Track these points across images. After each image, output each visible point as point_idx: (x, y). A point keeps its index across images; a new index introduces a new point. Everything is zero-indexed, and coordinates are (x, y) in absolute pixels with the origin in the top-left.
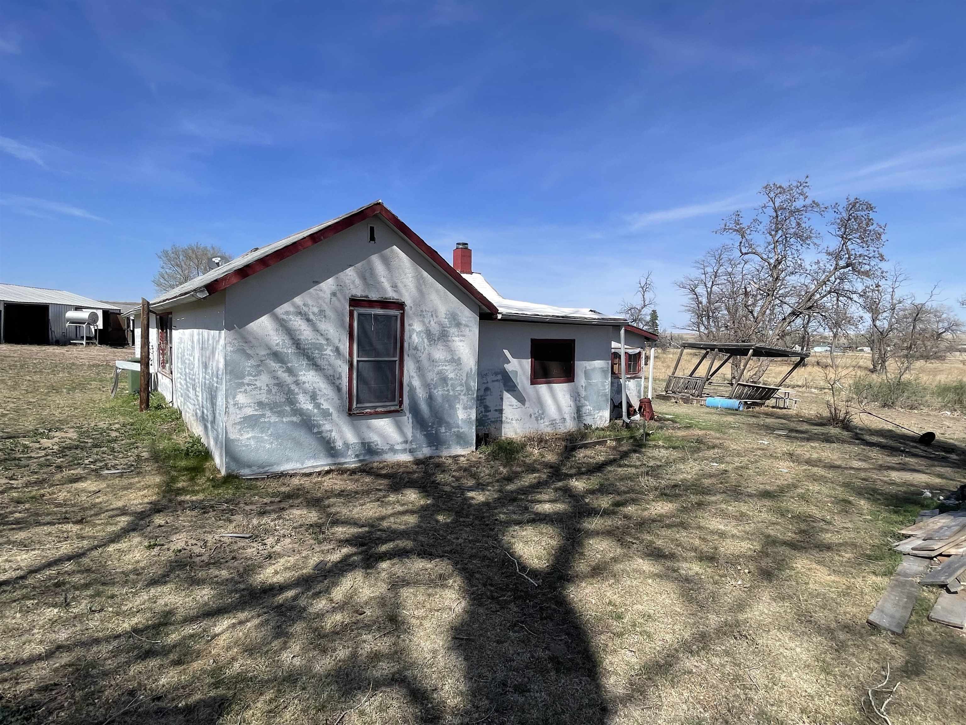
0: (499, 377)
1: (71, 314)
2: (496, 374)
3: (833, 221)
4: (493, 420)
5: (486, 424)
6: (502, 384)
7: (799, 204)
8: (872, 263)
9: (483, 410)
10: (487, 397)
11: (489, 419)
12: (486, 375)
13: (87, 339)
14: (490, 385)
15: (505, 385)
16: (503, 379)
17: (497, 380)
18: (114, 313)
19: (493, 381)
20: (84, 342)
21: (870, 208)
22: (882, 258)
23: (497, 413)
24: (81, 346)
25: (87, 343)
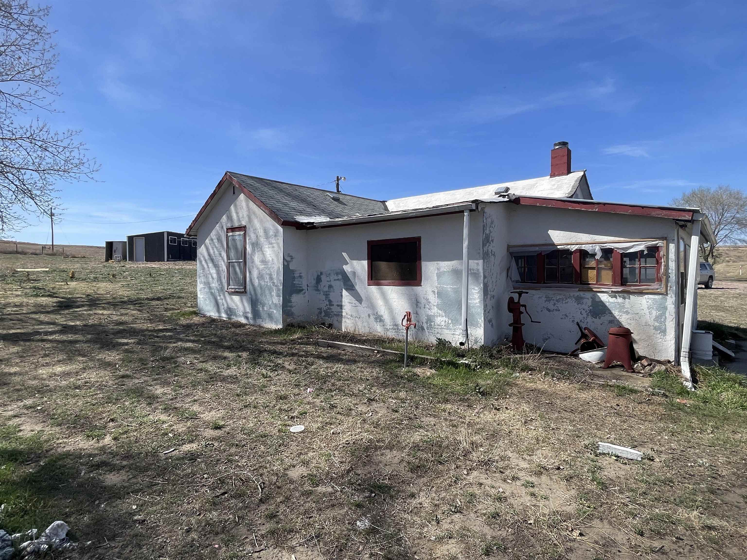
0: (340, 277)
2: (337, 274)
4: (336, 313)
5: (330, 316)
6: (342, 283)
9: (328, 303)
10: (331, 294)
11: (332, 312)
12: (329, 274)
14: (333, 283)
15: (345, 284)
16: (343, 279)
17: (338, 280)
19: (335, 280)
23: (339, 308)
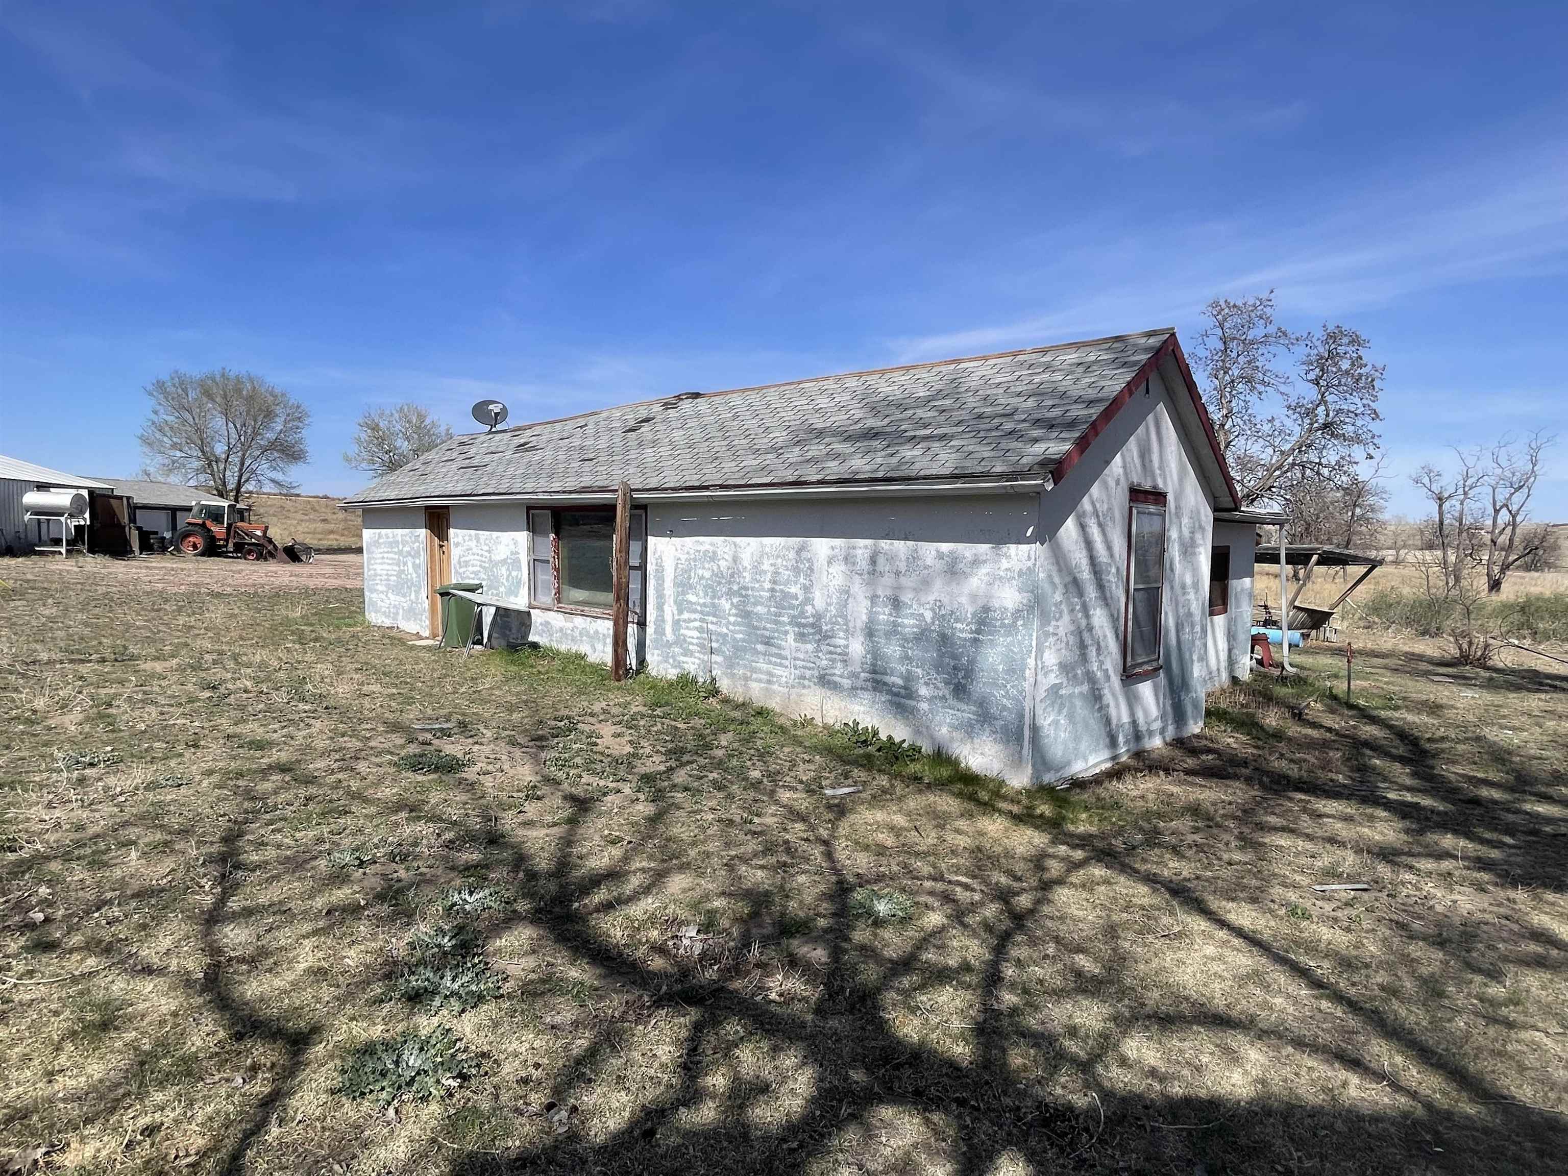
1: (32, 498)
3: (1305, 358)
7: (1257, 332)
8: (1359, 423)
13: (68, 545)
18: (104, 496)
20: (63, 550)
21: (1355, 340)
22: (1375, 415)
24: (57, 557)
25: (68, 551)
